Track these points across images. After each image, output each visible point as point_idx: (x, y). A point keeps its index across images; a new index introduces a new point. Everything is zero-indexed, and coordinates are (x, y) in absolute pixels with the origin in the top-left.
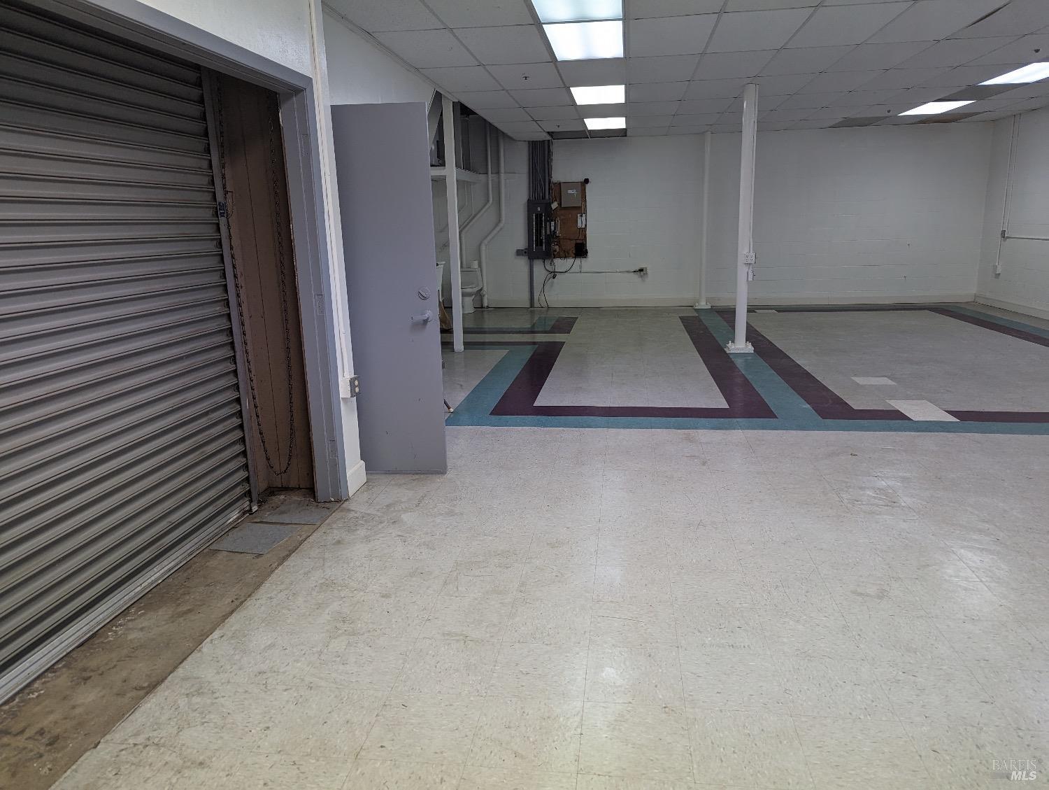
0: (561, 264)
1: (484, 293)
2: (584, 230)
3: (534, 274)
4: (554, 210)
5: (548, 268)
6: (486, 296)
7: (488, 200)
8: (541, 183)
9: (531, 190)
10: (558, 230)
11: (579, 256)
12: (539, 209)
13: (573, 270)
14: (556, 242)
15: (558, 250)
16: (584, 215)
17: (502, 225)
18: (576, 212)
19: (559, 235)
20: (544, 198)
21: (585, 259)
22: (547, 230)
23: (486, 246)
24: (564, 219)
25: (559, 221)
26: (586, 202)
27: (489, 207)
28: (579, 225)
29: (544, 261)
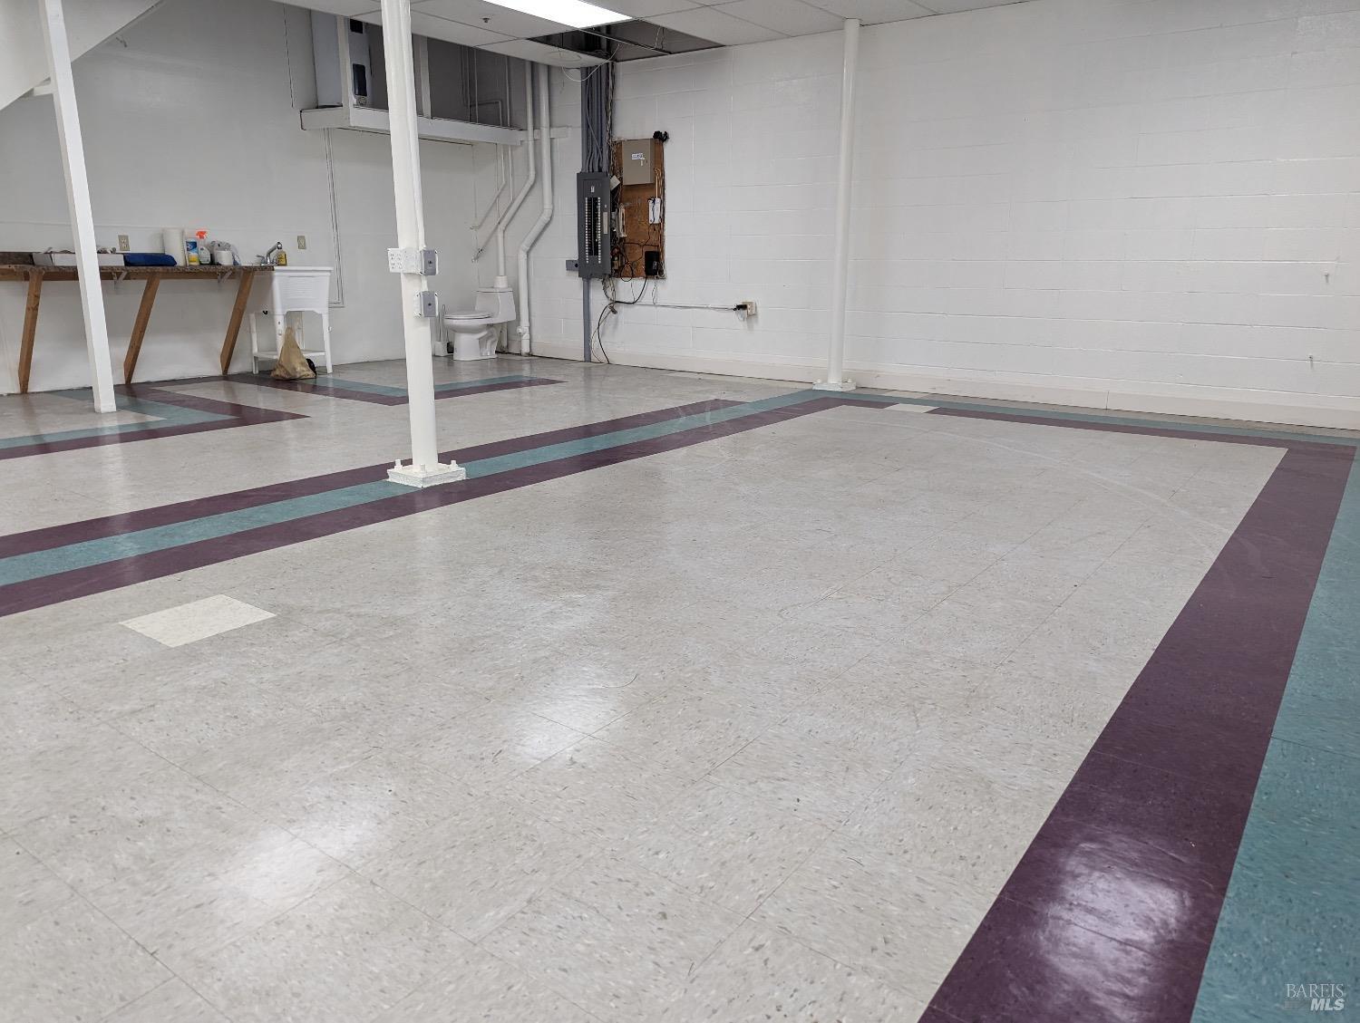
1: (521, 331)
2: (659, 228)
3: (591, 305)
4: (614, 192)
5: (610, 294)
6: (526, 336)
7: (528, 176)
8: (597, 143)
9: (585, 155)
10: (621, 227)
11: (651, 274)
12: (593, 190)
13: (645, 300)
14: (618, 248)
15: (622, 263)
16: (658, 200)
17: (545, 218)
18: (648, 194)
19: (623, 236)
20: (600, 170)
21: (662, 281)
22: (604, 227)
23: (528, 253)
24: (630, 208)
25: (622, 211)
26: (663, 175)
27: (532, 187)
28: (651, 218)
29: (603, 282)
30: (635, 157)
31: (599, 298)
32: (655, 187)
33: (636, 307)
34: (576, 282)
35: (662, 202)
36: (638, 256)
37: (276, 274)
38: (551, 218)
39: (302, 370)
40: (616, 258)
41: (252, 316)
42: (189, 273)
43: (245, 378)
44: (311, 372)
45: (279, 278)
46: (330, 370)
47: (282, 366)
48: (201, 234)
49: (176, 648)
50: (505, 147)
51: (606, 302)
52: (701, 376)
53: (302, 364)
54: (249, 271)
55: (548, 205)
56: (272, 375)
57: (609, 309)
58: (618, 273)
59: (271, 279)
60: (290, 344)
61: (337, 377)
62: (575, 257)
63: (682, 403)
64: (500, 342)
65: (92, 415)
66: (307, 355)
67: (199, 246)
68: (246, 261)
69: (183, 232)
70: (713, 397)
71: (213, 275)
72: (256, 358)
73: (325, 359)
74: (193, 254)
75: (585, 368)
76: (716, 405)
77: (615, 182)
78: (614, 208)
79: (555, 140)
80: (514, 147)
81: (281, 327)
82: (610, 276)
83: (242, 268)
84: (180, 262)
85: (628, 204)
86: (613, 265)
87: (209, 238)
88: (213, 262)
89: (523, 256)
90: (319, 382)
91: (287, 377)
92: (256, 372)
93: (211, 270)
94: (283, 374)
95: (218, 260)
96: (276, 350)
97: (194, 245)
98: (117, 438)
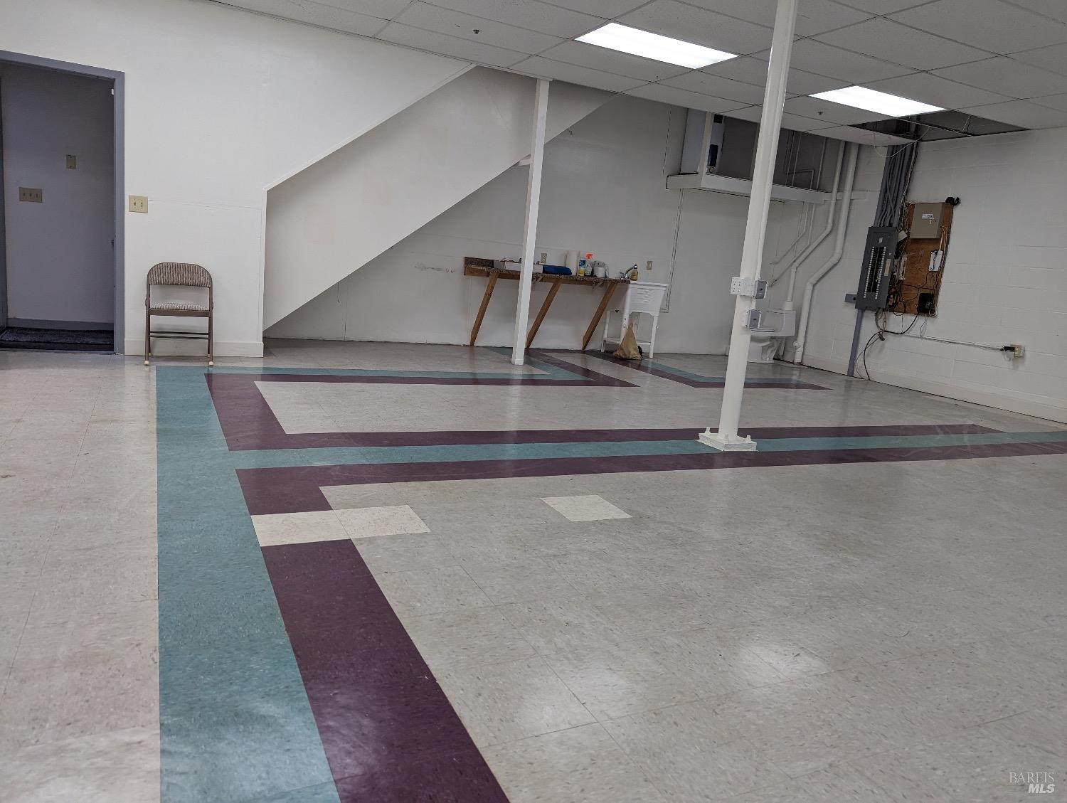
0: (896, 321)
1: (797, 344)
2: (937, 276)
3: (862, 331)
4: (900, 244)
5: (881, 324)
6: (800, 349)
7: (826, 226)
8: (891, 204)
9: (879, 214)
10: (901, 272)
11: (923, 312)
12: (881, 241)
13: (912, 333)
14: (895, 288)
15: (896, 301)
16: (940, 252)
17: (834, 260)
18: (931, 247)
19: (902, 279)
20: (890, 225)
21: (932, 319)
22: (885, 270)
23: (814, 286)
24: (912, 257)
25: (905, 259)
26: (949, 232)
27: (828, 235)
28: (931, 266)
29: (876, 314)
30: (925, 216)
31: (870, 326)
32: (940, 241)
33: (903, 338)
34: (851, 312)
35: (945, 255)
36: (913, 295)
37: (630, 286)
38: (839, 261)
39: (634, 353)
40: (892, 296)
41: (609, 312)
42: (577, 281)
43: (595, 353)
44: (639, 356)
45: (632, 289)
46: (651, 356)
47: (622, 349)
48: (589, 256)
49: (574, 522)
50: (811, 204)
51: (876, 331)
52: (959, 403)
53: (635, 349)
54: (614, 282)
55: (838, 250)
56: (614, 354)
57: (877, 336)
58: (892, 309)
59: (626, 289)
60: (630, 334)
61: (656, 361)
62: (854, 291)
63: (941, 423)
64: (778, 351)
65: (509, 365)
66: (638, 344)
67: (587, 264)
68: (613, 275)
69: (579, 253)
70: (970, 422)
71: (591, 283)
72: (605, 341)
73: (650, 347)
74: (582, 269)
75: (847, 381)
76: (973, 429)
77: (903, 235)
78: (898, 255)
79: (854, 201)
80: (817, 205)
81: (626, 322)
82: (884, 310)
83: (610, 280)
84: (574, 273)
85: (911, 254)
86: (888, 301)
87: (593, 259)
88: (592, 274)
89: (810, 287)
90: (643, 363)
91: (623, 357)
92: (603, 351)
93: (590, 280)
94: (621, 355)
95: (595, 273)
96: (619, 337)
97: (584, 262)
98: (520, 382)
